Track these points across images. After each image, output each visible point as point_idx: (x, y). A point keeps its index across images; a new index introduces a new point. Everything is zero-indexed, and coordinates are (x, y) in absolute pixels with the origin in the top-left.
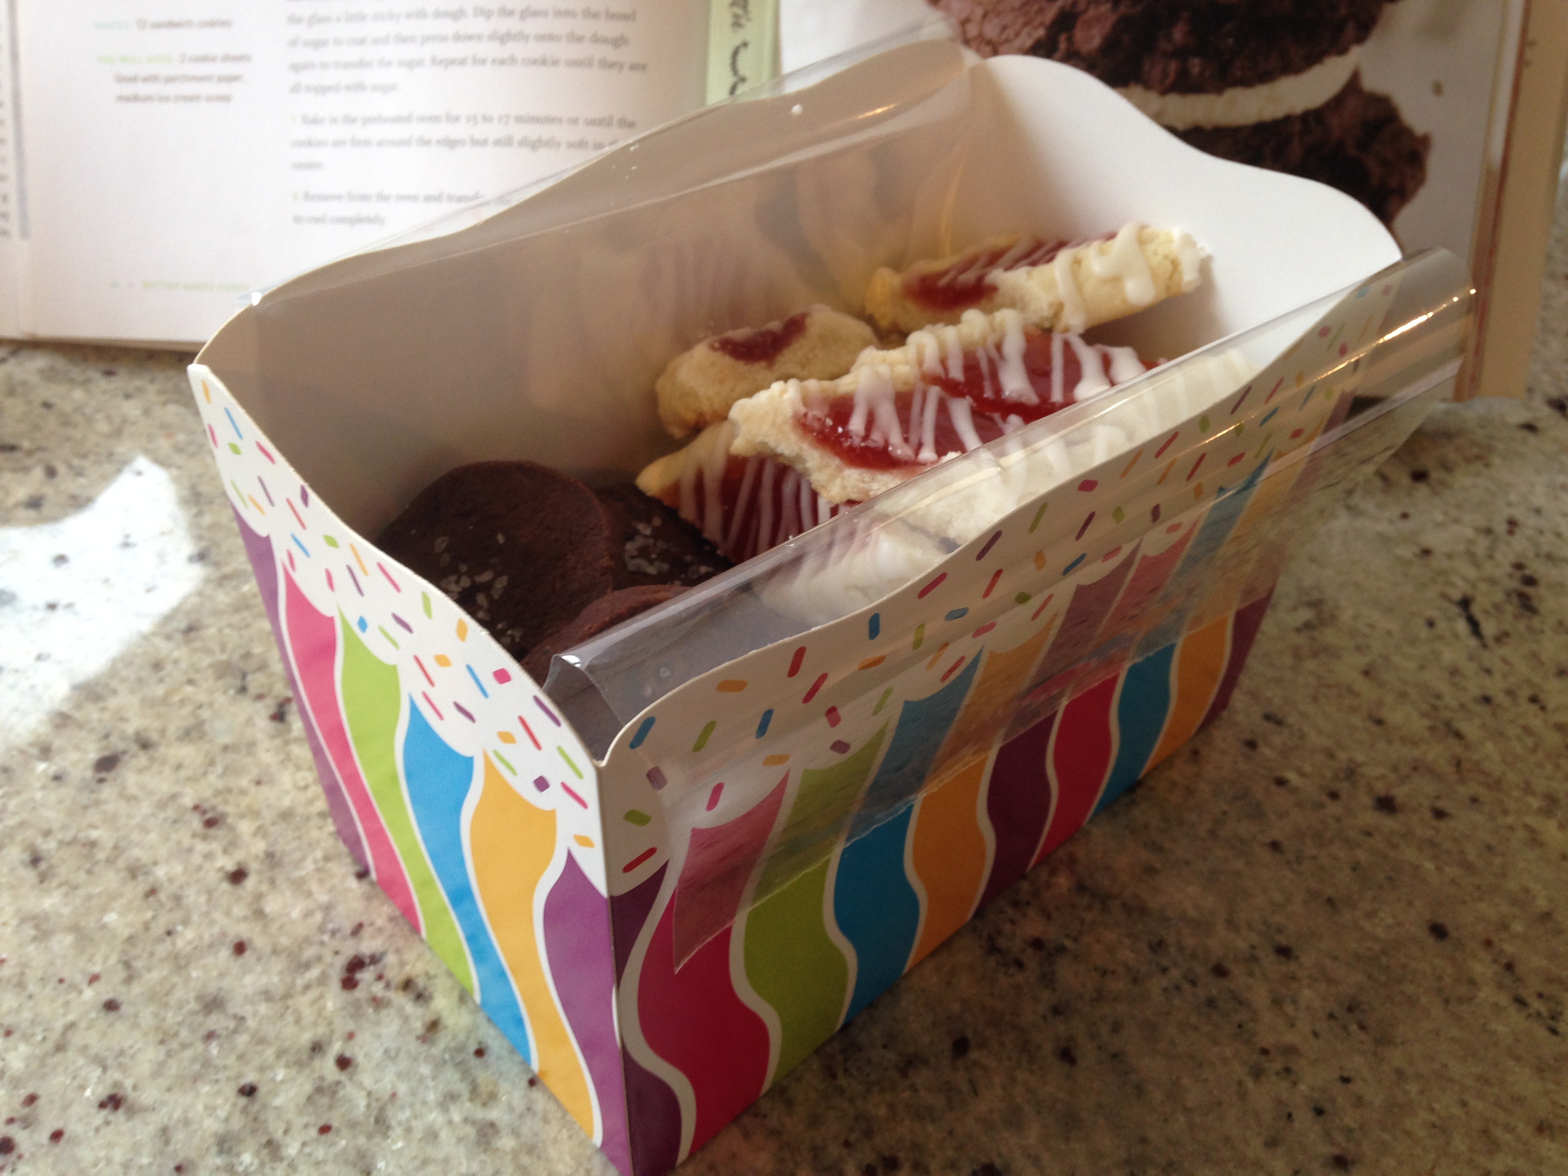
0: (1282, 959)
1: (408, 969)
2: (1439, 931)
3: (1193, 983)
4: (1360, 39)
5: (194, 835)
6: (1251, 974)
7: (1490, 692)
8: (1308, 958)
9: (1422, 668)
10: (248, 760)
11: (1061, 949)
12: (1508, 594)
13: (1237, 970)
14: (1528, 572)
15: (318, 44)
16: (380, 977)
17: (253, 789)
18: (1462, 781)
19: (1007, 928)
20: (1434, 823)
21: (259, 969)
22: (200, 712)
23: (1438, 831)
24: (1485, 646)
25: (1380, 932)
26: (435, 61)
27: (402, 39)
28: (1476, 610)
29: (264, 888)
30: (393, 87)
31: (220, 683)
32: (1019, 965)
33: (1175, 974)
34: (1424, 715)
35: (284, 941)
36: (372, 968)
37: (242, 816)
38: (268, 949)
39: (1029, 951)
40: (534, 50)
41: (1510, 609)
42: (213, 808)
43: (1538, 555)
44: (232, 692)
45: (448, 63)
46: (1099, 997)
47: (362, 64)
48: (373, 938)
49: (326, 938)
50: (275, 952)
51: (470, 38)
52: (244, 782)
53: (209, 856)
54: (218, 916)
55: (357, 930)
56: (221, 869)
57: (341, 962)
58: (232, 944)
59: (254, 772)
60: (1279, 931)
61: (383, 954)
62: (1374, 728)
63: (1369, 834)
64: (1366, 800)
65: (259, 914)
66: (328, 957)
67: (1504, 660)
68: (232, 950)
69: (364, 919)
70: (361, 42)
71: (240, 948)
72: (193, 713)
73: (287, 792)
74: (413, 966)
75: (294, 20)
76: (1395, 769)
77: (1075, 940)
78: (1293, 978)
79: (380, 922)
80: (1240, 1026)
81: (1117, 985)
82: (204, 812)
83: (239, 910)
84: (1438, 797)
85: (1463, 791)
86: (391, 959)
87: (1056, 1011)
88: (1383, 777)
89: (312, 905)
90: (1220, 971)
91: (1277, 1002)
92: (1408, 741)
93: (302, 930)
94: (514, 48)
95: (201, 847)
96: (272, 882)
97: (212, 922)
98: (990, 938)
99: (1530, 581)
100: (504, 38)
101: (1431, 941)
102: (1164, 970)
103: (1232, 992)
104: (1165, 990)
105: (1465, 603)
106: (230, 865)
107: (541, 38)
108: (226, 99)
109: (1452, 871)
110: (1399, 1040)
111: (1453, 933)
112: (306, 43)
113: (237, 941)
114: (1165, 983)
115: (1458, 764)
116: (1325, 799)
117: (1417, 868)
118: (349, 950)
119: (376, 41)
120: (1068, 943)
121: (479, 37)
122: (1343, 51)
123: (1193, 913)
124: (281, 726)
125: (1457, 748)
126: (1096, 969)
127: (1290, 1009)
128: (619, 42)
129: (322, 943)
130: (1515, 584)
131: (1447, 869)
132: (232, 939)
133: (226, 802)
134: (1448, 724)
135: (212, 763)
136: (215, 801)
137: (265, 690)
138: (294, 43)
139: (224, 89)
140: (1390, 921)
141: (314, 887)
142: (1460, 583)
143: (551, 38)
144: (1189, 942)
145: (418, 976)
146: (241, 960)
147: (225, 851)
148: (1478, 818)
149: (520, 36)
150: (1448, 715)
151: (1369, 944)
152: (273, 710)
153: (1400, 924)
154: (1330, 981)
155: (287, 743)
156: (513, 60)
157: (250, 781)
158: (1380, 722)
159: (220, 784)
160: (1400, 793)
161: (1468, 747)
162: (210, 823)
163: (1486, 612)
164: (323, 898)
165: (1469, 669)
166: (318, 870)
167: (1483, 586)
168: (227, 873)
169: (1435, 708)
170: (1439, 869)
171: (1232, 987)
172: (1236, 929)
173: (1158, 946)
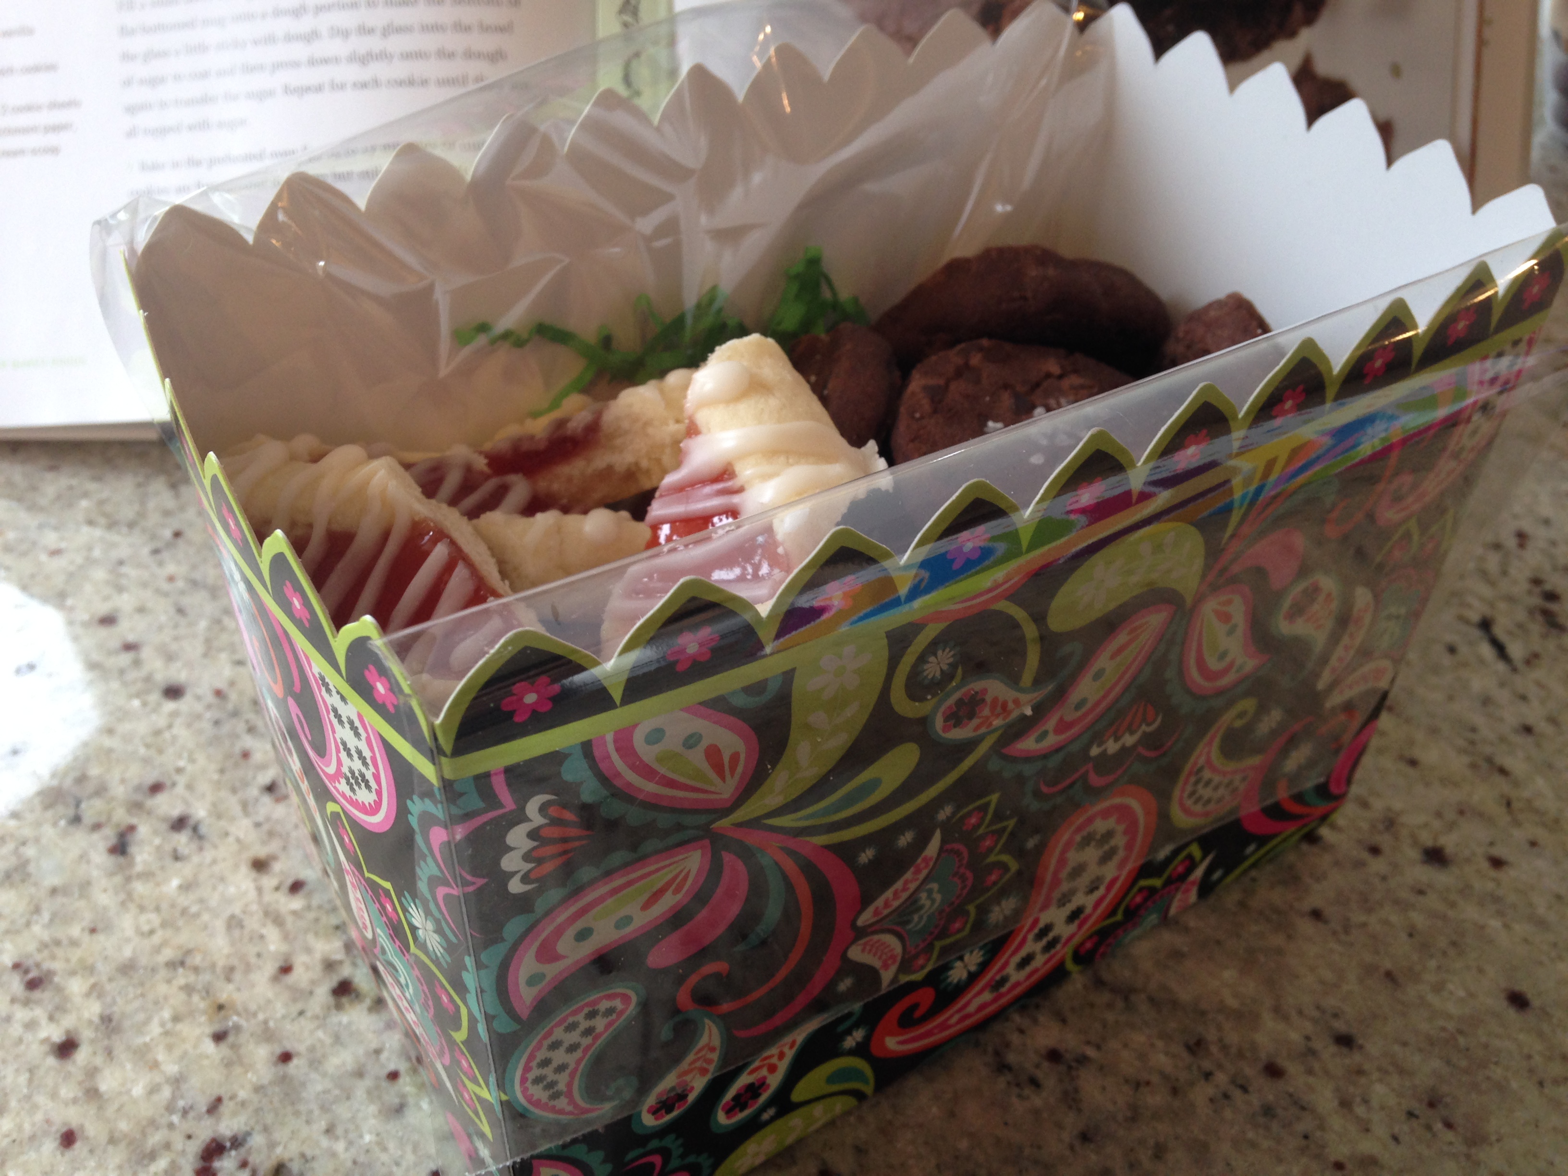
0: (1345, 1050)
1: (279, 1150)
2: (1518, 1001)
3: (1244, 1089)
4: (1310, 19)
5: (13, 1001)
6: (1310, 1072)
7: (1531, 721)
8: (1374, 1047)
9: (1451, 698)
10: (82, 903)
11: (1083, 1060)
12: (1531, 612)
13: (1293, 1068)
14: (1548, 587)
15: (154, 82)
16: (244, 1164)
17: (86, 938)
18: (1517, 823)
19: (1015, 1039)
20: (1493, 873)
21: (92, 1163)
22: (22, 849)
23: (1498, 883)
24: (1515, 670)
25: (1452, 1008)
26: (288, 90)
27: (250, 69)
28: (1499, 631)
29: (99, 1061)
30: (243, 122)
31: (49, 814)
32: (1035, 1083)
33: (1221, 1078)
34: (1462, 751)
35: (123, 1126)
36: (233, 1153)
37: (73, 973)
38: (103, 1138)
39: (1046, 1064)
40: (399, 70)
41: (1536, 627)
42: (38, 965)
43: (1555, 568)
44: (63, 823)
45: (303, 91)
46: (1134, 1115)
47: (205, 100)
48: (234, 1114)
49: (175, 1119)
50: (112, 1140)
51: (325, 61)
52: (75, 931)
53: (31, 1025)
54: (41, 1099)
55: (215, 1106)
56: (46, 1040)
57: (194, 1148)
58: (58, 1135)
59: (88, 917)
60: (1336, 1016)
61: (248, 1134)
62: (1411, 771)
63: (1421, 892)
64: (1414, 854)
65: (92, 1094)
66: (179, 1143)
67: (1540, 685)
68: (58, 1142)
69: (222, 1092)
70: (204, 75)
71: (68, 1139)
72: (16, 851)
73: (128, 940)
74: (285, 1147)
75: (127, 57)
76: (1439, 815)
77: (1098, 1047)
78: (1360, 1072)
79: (242, 1094)
80: (1306, 1137)
81: (1155, 1099)
82: (27, 971)
83: (67, 1092)
84: (1492, 844)
85: (1519, 835)
86: (257, 1140)
87: (1085, 1137)
88: (1426, 825)
89: (158, 1078)
90: (1273, 1071)
91: (1345, 1104)
92: (1447, 781)
93: (146, 1110)
94: (377, 69)
95: (21, 1014)
96: (109, 1053)
97: (35, 1107)
98: (997, 1053)
99: (1552, 596)
100: (364, 59)
101: (1511, 1013)
102: (1208, 1075)
103: (1291, 1095)
104: (1211, 1100)
105: (1486, 625)
106: (57, 1035)
107: (407, 56)
108: (54, 150)
109: (1521, 928)
110: (1493, 1138)
111: (1536, 1002)
112: (142, 82)
113: (64, 1130)
114: (1209, 1090)
115: (1509, 804)
116: (1365, 855)
117: (1483, 927)
118: (205, 1131)
119: (221, 73)
120: (1091, 1052)
121: (336, 60)
122: (1292, 34)
123: (1232, 1002)
124: (121, 860)
125: (1503, 786)
126: (1127, 1081)
127: (1360, 1110)
128: (496, 57)
129: (171, 1126)
130: (1536, 601)
131: (1517, 927)
132: (58, 1127)
133: (53, 957)
134: (1489, 760)
135: (37, 910)
136: (38, 957)
137: (103, 819)
138: (128, 83)
139: (52, 139)
140: (1461, 993)
141: (161, 1056)
142: (1476, 603)
143: (419, 55)
144: (1233, 1038)
145: (291, 1160)
146: (69, 1154)
147: (51, 1018)
148: (1541, 864)
149: (384, 56)
150: (1488, 750)
151: (1441, 1023)
152: (113, 841)
153: (1471, 995)
154: (1402, 1071)
155: (128, 879)
156: (376, 83)
157: (83, 930)
158: (1413, 763)
159: (46, 936)
160: (1449, 842)
161: (1516, 784)
162: (33, 985)
163: (1510, 633)
164: (171, 1068)
165: (1503, 696)
166: (167, 1033)
167: (1502, 606)
168: (53, 1045)
169: (1472, 743)
170: (1506, 926)
171: (1291, 1090)
172: (1286, 1018)
173: (1196, 1047)
